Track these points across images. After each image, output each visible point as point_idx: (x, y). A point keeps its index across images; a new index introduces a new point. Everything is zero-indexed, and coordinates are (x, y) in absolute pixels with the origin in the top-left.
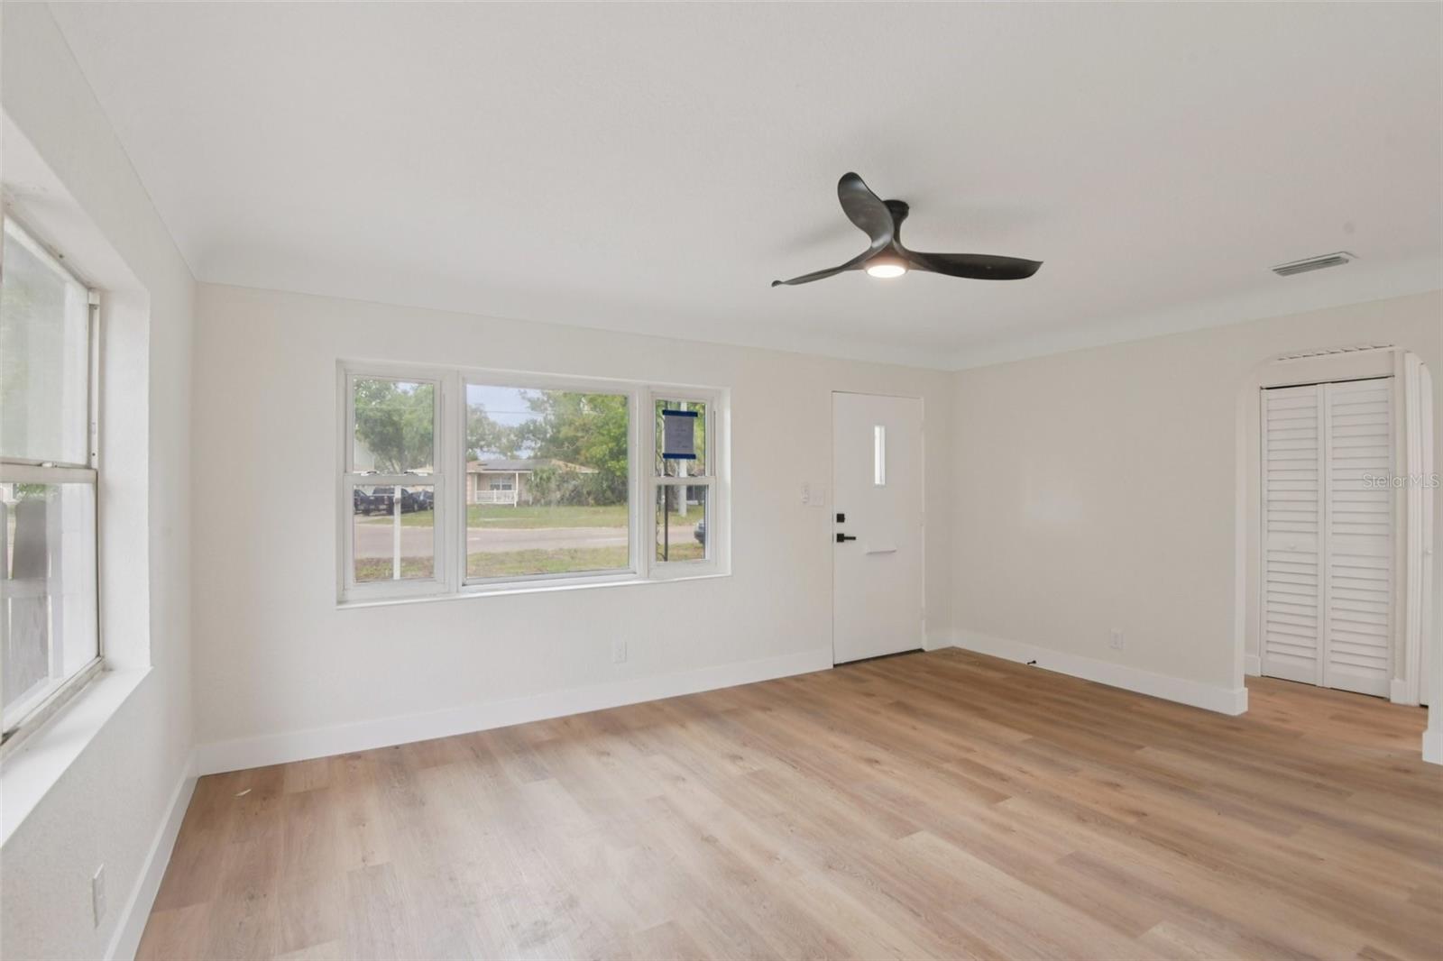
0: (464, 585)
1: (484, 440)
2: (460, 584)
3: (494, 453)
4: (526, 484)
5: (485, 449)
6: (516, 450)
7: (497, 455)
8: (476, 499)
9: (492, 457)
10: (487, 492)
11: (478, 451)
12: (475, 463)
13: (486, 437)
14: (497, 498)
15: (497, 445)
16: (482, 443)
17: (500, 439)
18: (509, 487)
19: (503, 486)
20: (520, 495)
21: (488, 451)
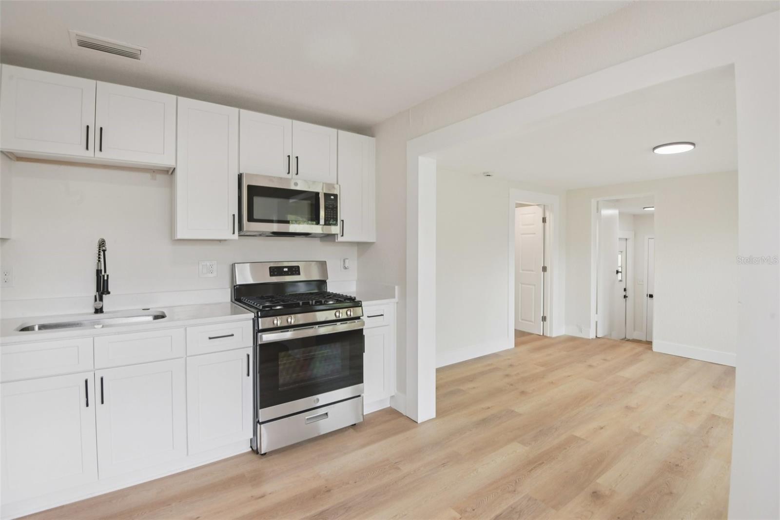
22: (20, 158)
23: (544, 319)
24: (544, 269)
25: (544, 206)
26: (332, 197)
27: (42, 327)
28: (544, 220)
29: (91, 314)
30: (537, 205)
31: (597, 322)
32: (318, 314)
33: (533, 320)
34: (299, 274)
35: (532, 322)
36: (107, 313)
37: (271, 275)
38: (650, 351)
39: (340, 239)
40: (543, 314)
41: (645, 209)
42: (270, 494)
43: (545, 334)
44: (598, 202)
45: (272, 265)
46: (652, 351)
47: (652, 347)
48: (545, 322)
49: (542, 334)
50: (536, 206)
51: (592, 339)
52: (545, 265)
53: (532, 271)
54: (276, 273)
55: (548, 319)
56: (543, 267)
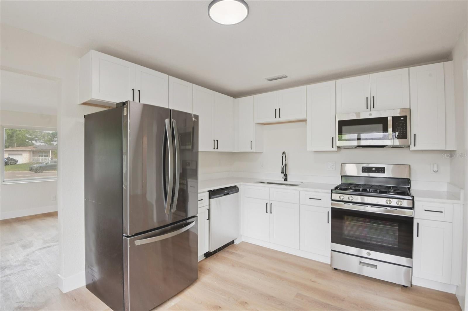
0: (3, 181)
1: (37, 137)
2: (2, 181)
3: (42, 142)
4: (55, 154)
5: (38, 141)
6: (51, 142)
7: (43, 144)
8: (32, 161)
9: (41, 144)
10: (36, 158)
11: (34, 142)
12: (32, 147)
13: (38, 136)
14: (42, 160)
15: (43, 139)
16: (36, 139)
17: (45, 137)
18: (47, 156)
19: (44, 155)
20: (52, 159)
21: (39, 142)
22: (265, 124)
26: (402, 118)
27: (268, 183)
29: (283, 181)
32: (366, 198)
34: (384, 172)
36: (289, 181)
37: (363, 172)
39: (412, 148)
42: (318, 283)
45: (365, 165)
54: (366, 171)
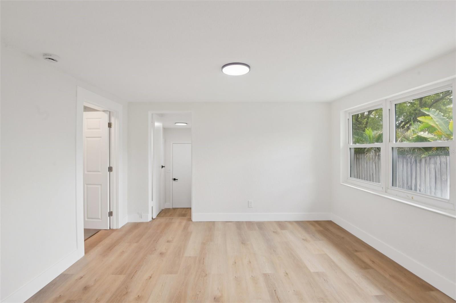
23: (111, 214)
24: (110, 169)
25: (110, 112)
28: (110, 125)
30: (104, 111)
31: (152, 207)
33: (100, 217)
35: (99, 219)
38: (191, 222)
40: (110, 210)
41: (176, 124)
43: (111, 228)
44: (152, 114)
46: (192, 221)
47: (191, 218)
48: (111, 217)
49: (109, 228)
50: (102, 112)
51: (150, 221)
52: (111, 166)
53: (99, 171)
55: (114, 214)
56: (109, 168)
